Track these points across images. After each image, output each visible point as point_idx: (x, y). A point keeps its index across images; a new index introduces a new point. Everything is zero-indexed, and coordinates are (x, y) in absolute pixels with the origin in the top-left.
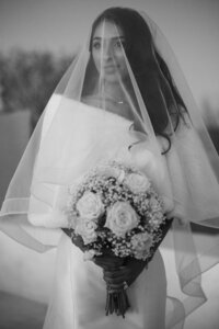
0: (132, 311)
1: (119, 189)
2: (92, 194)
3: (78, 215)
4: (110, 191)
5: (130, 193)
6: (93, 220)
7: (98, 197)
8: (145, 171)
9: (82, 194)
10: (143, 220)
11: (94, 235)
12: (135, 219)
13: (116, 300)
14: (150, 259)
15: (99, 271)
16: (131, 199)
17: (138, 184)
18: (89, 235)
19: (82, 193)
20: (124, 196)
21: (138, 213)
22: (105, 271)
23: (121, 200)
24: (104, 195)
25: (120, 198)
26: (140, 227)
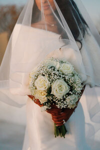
0: (68, 133)
1: (57, 73)
2: (42, 77)
3: (36, 88)
4: (52, 74)
5: (63, 74)
6: (44, 91)
7: (46, 78)
8: (70, 61)
9: (37, 77)
10: (72, 88)
11: (46, 99)
12: (67, 88)
14: (76, 107)
15: (50, 116)
16: (64, 78)
17: (67, 69)
18: (43, 98)
20: (60, 76)
21: (68, 85)
22: (53, 115)
23: (58, 79)
24: (49, 77)
25: (58, 77)
26: (70, 92)
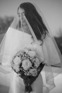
1: (26, 55)
2: (18, 57)
3: (14, 63)
4: (23, 56)
5: (29, 56)
6: (18, 65)
7: (20, 58)
11: (19, 69)
12: (31, 64)
13: (27, 88)
16: (29, 58)
17: (32, 54)
19: (15, 57)
20: (27, 57)
23: (26, 59)
26: (32, 67)
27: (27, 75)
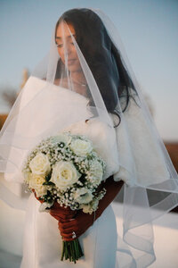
3: (31, 171)
4: (56, 152)
5: (73, 154)
6: (41, 175)
9: (35, 155)
11: (43, 189)
12: (76, 175)
13: (68, 248)
16: (73, 159)
20: (67, 156)
23: (65, 160)
24: (51, 155)
25: (63, 157)
27: (64, 205)
